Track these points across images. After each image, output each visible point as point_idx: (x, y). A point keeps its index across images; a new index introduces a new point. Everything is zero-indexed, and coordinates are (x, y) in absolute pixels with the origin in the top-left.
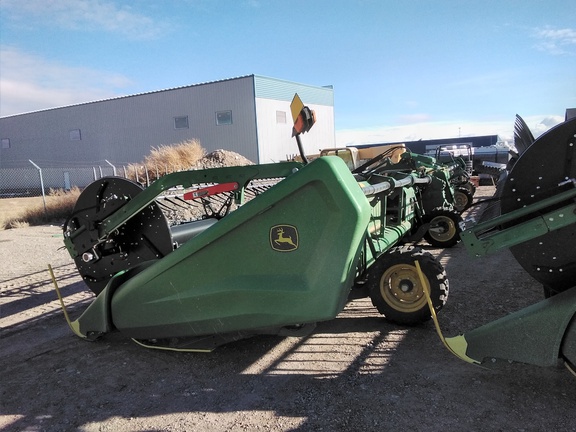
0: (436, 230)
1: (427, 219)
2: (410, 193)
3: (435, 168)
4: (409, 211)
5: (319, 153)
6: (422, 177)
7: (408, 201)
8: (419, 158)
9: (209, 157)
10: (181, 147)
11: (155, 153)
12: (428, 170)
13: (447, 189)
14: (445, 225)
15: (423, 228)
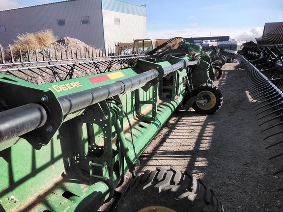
0: (201, 102)
1: (195, 93)
2: (183, 74)
3: (202, 53)
4: (182, 88)
5: (133, 42)
6: (193, 60)
7: (181, 80)
8: (191, 46)
9: (59, 41)
10: (40, 35)
11: (21, 38)
12: (197, 54)
13: (211, 70)
14: (207, 98)
15: (192, 100)
